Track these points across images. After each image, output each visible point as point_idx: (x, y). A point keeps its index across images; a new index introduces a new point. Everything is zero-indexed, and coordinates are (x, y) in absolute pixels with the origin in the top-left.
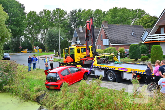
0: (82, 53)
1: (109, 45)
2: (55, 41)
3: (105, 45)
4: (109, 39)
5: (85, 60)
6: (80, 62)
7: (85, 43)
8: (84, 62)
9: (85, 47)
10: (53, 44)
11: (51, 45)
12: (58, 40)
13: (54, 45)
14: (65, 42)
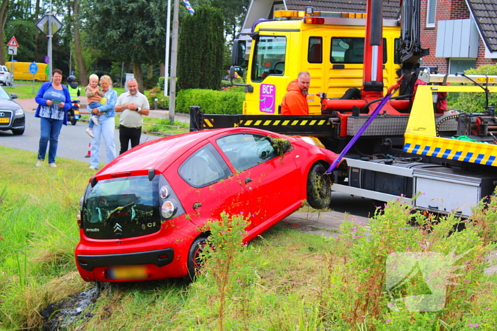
0: (337, 65)
1: (474, 55)
2: (143, 13)
3: (448, 59)
4: (479, 24)
5: (356, 111)
6: (321, 122)
7: (364, 10)
8: (346, 119)
9: (361, 33)
10: (127, 35)
11: (114, 34)
12: (160, 8)
13: (132, 36)
14: (205, 21)
